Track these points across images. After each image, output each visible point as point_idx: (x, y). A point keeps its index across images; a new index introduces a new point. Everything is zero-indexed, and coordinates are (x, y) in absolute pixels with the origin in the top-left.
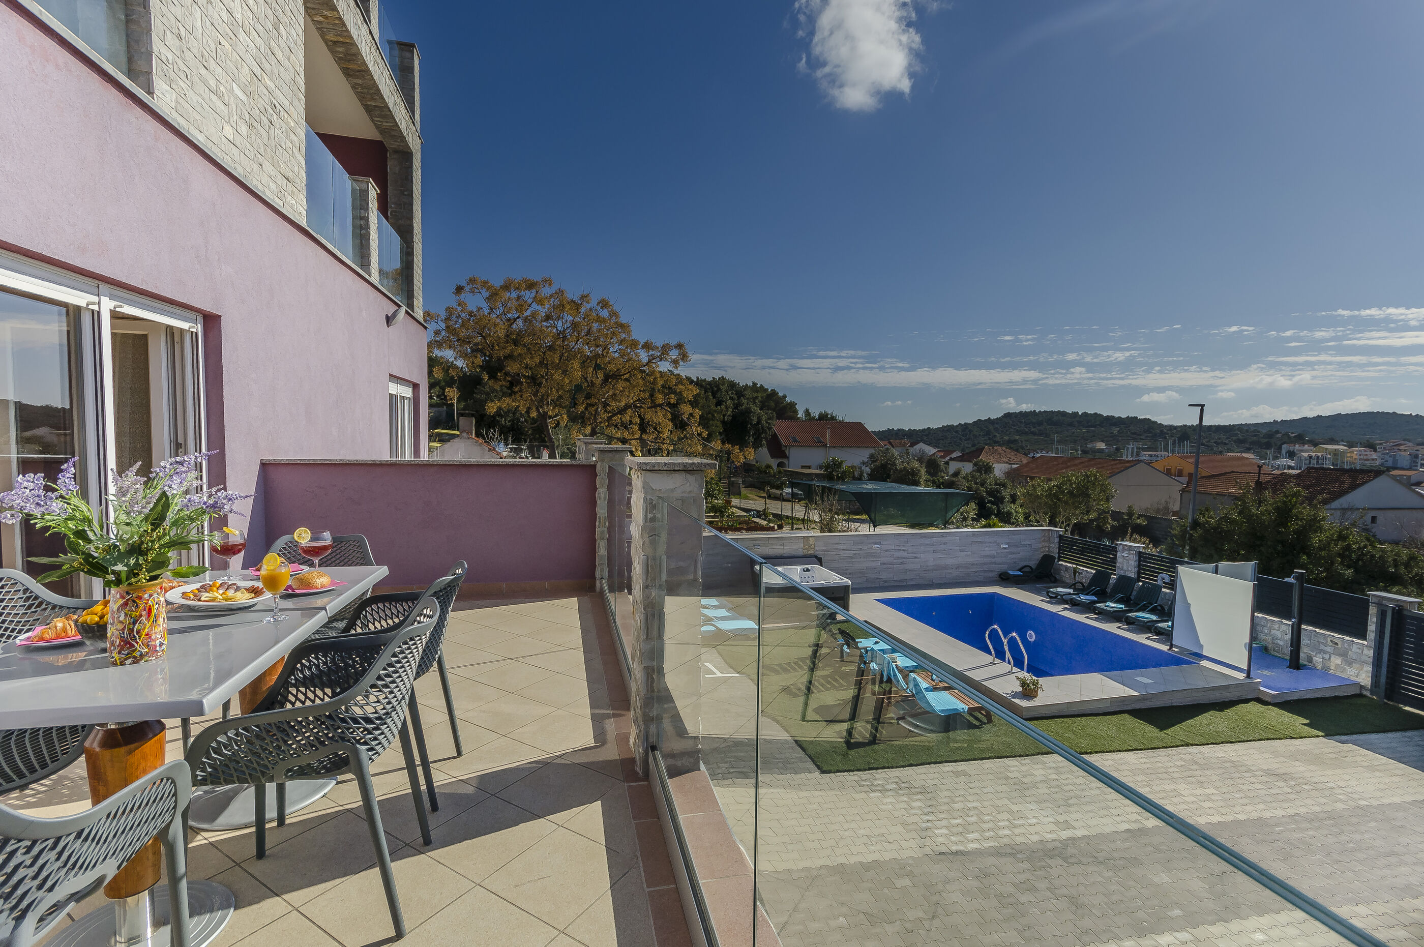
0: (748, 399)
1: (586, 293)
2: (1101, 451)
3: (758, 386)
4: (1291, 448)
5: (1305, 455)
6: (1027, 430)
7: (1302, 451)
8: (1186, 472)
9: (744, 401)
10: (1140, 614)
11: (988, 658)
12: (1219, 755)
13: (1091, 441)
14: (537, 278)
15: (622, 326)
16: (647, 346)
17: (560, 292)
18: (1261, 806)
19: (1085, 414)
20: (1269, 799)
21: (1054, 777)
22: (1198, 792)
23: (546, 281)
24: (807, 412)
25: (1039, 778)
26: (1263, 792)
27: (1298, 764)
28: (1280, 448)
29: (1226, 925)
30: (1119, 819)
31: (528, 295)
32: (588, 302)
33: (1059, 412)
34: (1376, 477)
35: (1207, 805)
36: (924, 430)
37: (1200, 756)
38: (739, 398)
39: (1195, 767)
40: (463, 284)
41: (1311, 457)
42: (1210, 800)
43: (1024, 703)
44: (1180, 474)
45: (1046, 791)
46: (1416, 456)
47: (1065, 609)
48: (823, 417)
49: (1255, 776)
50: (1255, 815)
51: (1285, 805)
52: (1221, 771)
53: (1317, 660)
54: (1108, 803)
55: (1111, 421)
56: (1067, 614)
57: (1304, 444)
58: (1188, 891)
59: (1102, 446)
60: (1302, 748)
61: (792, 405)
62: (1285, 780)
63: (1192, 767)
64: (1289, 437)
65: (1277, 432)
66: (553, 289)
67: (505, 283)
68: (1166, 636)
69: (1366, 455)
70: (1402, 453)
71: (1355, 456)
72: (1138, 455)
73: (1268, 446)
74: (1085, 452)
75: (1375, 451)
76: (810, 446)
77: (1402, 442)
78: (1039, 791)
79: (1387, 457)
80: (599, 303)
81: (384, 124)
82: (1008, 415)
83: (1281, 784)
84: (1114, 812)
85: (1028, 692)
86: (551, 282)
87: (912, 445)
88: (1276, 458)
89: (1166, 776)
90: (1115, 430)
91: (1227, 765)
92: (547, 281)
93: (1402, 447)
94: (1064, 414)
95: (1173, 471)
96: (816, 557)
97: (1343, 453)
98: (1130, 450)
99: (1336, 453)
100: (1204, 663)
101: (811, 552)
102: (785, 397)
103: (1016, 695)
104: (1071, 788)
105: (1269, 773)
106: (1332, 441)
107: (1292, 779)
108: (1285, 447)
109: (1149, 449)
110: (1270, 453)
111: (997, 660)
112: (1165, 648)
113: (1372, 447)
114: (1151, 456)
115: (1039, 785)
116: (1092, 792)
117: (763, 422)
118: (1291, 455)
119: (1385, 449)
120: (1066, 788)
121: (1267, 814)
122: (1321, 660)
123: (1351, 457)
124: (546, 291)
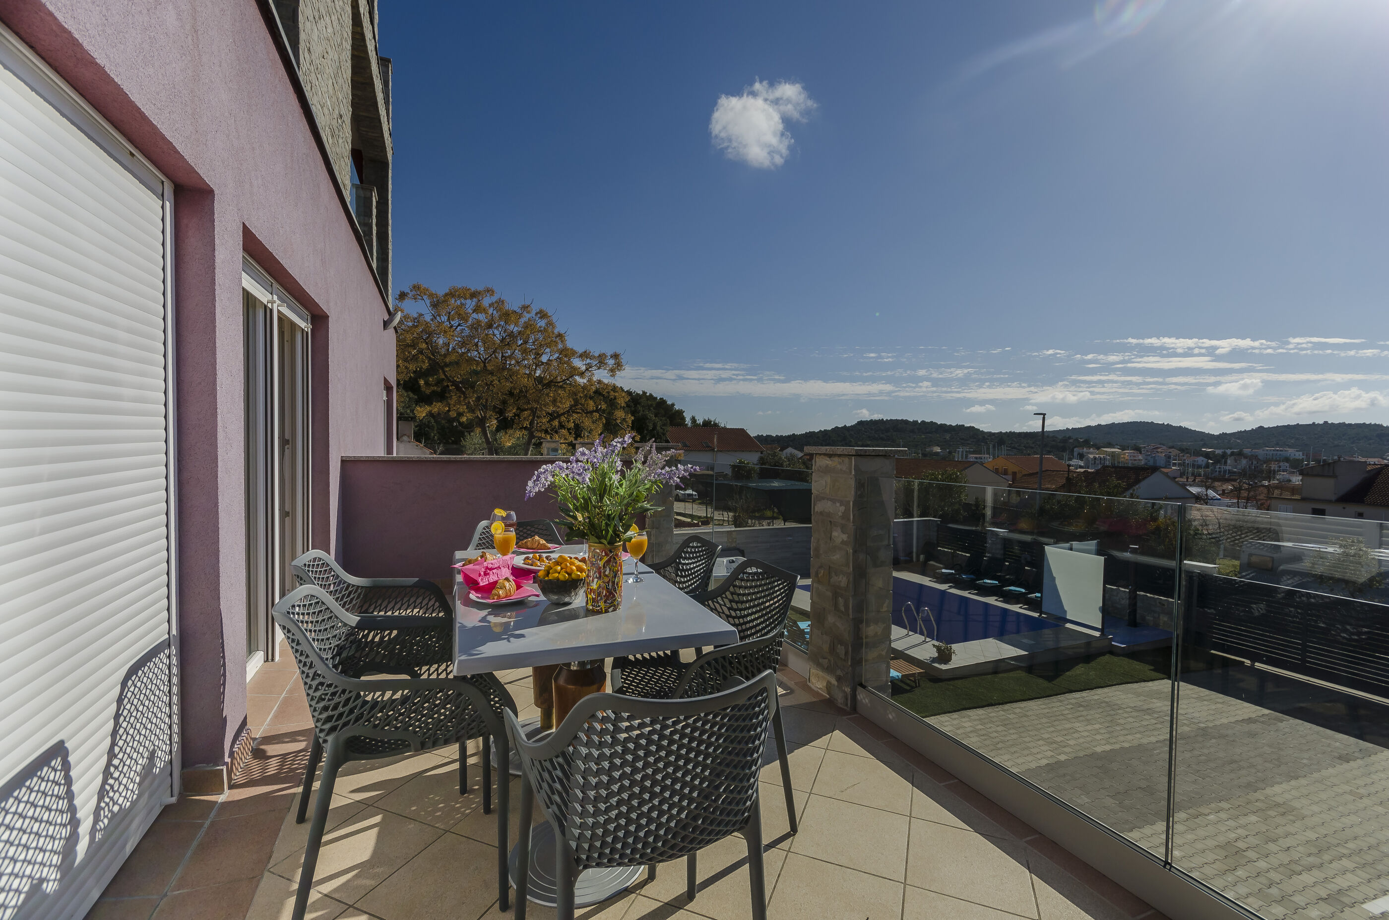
0: (643, 407)
1: (527, 303)
2: (937, 454)
3: (648, 394)
4: (1081, 451)
5: (1091, 456)
6: (877, 436)
7: (1088, 453)
8: (1010, 471)
9: (640, 408)
10: (1012, 588)
11: (905, 632)
12: (1096, 697)
13: (929, 446)
14: (480, 288)
15: (560, 336)
16: (584, 355)
17: (501, 302)
18: (1138, 736)
19: (923, 422)
20: (1142, 729)
21: (980, 727)
22: (1089, 727)
23: (488, 291)
24: (693, 420)
25: (969, 729)
26: (1137, 725)
27: (1154, 700)
28: (1072, 451)
29: (1141, 830)
30: (1039, 756)
31: (470, 304)
32: (528, 312)
33: (902, 420)
34: (1152, 473)
35: (1098, 737)
36: (789, 436)
37: (1082, 700)
38: (635, 405)
39: (1081, 709)
40: (407, 290)
41: (1095, 458)
42: (1099, 733)
43: (944, 667)
44: (1005, 472)
45: (978, 739)
46: (1169, 457)
47: (951, 587)
48: (707, 423)
49: (1126, 712)
50: (1136, 743)
51: (1156, 733)
52: (1100, 710)
53: (1149, 618)
54: (1027, 744)
55: (944, 428)
56: (953, 591)
57: (1090, 447)
58: (1104, 807)
59: (938, 449)
60: (1155, 688)
61: (680, 413)
62: (1149, 714)
63: (1079, 709)
64: (1079, 442)
65: (1070, 438)
66: (494, 299)
67: (450, 290)
68: (1035, 605)
69: (1135, 456)
70: (1160, 454)
71: (1127, 456)
72: (966, 457)
73: (1064, 449)
74: (924, 455)
75: (1141, 453)
76: (699, 451)
77: (1159, 446)
78: (971, 739)
79: (1149, 458)
80: (536, 314)
81: (370, 134)
82: (861, 423)
83: (1147, 717)
84: (1035, 751)
85: (944, 656)
86: (493, 292)
87: (782, 450)
88: (1070, 459)
89: (1063, 718)
90: (948, 437)
91: (1103, 705)
92: (491, 292)
93: (1159, 450)
94: (906, 422)
95: (1000, 470)
96: (738, 549)
97: (1119, 454)
98: (960, 453)
99: (1113, 455)
100: (1068, 625)
101: (734, 545)
102: (673, 405)
103: (934, 660)
104: (996, 735)
105: (1135, 709)
106: (1110, 445)
107: (1155, 712)
108: (1077, 450)
109: (974, 453)
110: (1066, 455)
111: (911, 633)
112: (1036, 615)
113: (1138, 449)
114: (976, 458)
115: (971, 735)
116: (1012, 736)
117: (658, 428)
118: (1081, 456)
119: (1147, 451)
120: (992, 735)
121: (1145, 741)
122: (1152, 619)
123: (1124, 458)
124: (486, 301)
